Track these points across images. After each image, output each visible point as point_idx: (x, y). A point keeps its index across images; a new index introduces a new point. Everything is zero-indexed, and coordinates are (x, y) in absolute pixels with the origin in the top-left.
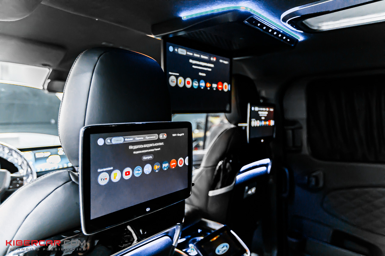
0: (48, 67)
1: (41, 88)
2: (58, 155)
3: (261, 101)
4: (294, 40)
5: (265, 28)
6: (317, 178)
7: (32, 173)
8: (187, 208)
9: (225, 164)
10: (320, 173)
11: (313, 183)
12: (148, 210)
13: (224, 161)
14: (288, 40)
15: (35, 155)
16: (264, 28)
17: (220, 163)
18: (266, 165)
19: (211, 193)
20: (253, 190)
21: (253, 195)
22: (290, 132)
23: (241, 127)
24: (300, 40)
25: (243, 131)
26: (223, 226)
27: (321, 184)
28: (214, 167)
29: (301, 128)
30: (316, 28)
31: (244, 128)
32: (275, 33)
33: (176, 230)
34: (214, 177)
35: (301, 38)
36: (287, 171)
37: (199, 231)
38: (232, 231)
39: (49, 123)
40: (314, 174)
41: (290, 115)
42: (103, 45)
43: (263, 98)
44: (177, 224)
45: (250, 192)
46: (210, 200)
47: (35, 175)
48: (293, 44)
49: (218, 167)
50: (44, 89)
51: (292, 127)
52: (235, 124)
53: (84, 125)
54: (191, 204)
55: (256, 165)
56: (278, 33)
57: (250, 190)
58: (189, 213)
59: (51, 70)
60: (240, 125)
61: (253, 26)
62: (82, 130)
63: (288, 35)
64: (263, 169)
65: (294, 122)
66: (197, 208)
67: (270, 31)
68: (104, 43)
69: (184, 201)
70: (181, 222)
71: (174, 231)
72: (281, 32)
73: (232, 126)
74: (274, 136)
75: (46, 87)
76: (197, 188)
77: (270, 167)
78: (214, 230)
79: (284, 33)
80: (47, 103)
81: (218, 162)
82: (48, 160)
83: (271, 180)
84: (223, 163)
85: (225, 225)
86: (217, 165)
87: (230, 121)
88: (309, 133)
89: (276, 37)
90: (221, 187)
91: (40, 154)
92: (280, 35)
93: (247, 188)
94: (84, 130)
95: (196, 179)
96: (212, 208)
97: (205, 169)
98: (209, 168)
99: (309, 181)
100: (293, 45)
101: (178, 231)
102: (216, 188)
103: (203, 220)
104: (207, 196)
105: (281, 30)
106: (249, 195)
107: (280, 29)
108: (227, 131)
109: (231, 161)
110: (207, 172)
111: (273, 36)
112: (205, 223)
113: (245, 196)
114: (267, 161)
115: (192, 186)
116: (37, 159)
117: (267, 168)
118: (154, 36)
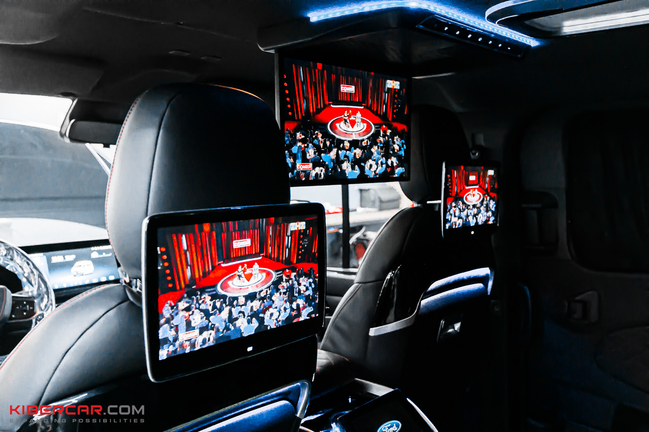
0: (72, 98)
2: (89, 259)
3: (475, 154)
5: (458, 32)
6: (585, 303)
8: (323, 358)
10: (590, 296)
11: (578, 314)
13: (397, 270)
14: (509, 48)
15: (49, 260)
16: (456, 33)
17: (390, 275)
18: (483, 280)
19: (373, 332)
20: (457, 326)
21: (456, 335)
22: (534, 214)
23: (432, 205)
24: (532, 45)
27: (593, 316)
28: (378, 283)
29: (555, 205)
32: (480, 39)
33: (301, 390)
34: (379, 301)
36: (527, 290)
37: (350, 400)
38: (409, 400)
40: (580, 298)
45: (450, 331)
46: (371, 343)
48: (519, 54)
49: (385, 283)
50: (62, 135)
51: (539, 205)
52: (420, 202)
53: (147, 214)
56: (487, 38)
57: (451, 326)
58: (328, 368)
59: (76, 101)
60: (430, 202)
61: (436, 32)
63: (507, 40)
64: (479, 286)
67: (470, 36)
70: (310, 378)
71: (297, 393)
72: (492, 35)
75: (67, 133)
77: (490, 283)
79: (498, 37)
81: (385, 274)
85: (395, 389)
86: (383, 278)
87: (410, 197)
89: (483, 45)
90: (395, 320)
91: (58, 258)
92: (490, 42)
93: (442, 323)
94: (148, 221)
96: (375, 360)
97: (361, 285)
98: (371, 285)
99: (571, 311)
100: (519, 56)
101: (304, 392)
103: (359, 380)
104: (367, 336)
105: (491, 33)
108: (405, 215)
110: (364, 290)
111: (476, 43)
112: (363, 387)
114: (484, 271)
116: (52, 267)
117: (486, 285)
118: (262, 49)
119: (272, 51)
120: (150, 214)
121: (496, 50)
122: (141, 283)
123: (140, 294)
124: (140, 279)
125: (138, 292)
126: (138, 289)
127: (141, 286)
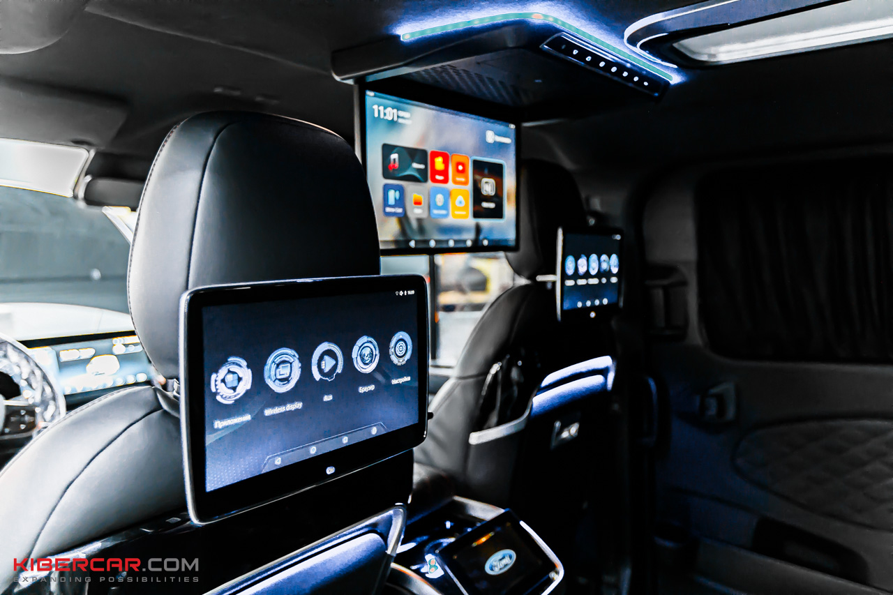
0: (86, 147)
1: (70, 194)
2: (112, 354)
3: (592, 222)
4: (659, 84)
5: (589, 59)
6: (720, 399)
7: (54, 399)
8: (419, 473)
9: (506, 371)
10: (727, 388)
11: (713, 411)
12: (330, 471)
13: (505, 361)
14: (646, 84)
15: (58, 356)
16: (587, 59)
17: (496, 368)
18: (603, 372)
19: (476, 438)
20: (574, 429)
21: (572, 440)
22: (659, 295)
23: (544, 283)
24: (672, 82)
25: (546, 293)
26: (502, 511)
27: (731, 413)
28: (481, 378)
29: (684, 283)
30: (704, 58)
31: (549, 286)
32: (614, 69)
33: (394, 519)
34: (481, 401)
35: (675, 79)
36: (652, 383)
37: (448, 525)
38: (522, 524)
39: (88, 278)
40: (715, 391)
41: (660, 254)
42: (218, 95)
43: (595, 214)
44: (397, 504)
45: (565, 435)
46: (472, 454)
47: (62, 403)
48: (657, 92)
49: (489, 378)
50: (75, 197)
51: (665, 282)
52: (528, 278)
53: (187, 288)
54: (428, 462)
55: (578, 371)
56: (621, 68)
57: (566, 429)
58: (423, 484)
59: (92, 153)
60: (540, 278)
61: (562, 56)
62: (185, 298)
63: (644, 72)
64: (597, 380)
65: (668, 270)
66: (443, 474)
67: (602, 64)
68: (218, 90)
69: (411, 453)
70: (405, 501)
71: (389, 522)
72: (628, 65)
73: (522, 281)
74: (621, 304)
75: (81, 194)
76: (439, 423)
77: (611, 376)
78: (481, 520)
79: (636, 69)
80: (83, 231)
81: (490, 367)
82: (89, 366)
83: (616, 407)
84: (501, 367)
85: (507, 510)
86: (487, 372)
87: (518, 271)
88: (702, 294)
89: (616, 78)
90: (499, 424)
91: (70, 353)
92: (625, 74)
93: (558, 424)
94: (189, 297)
95: (441, 406)
96: (478, 473)
97: (460, 381)
98: (471, 380)
99: (703, 407)
100: (656, 94)
101: (397, 520)
102: (486, 427)
103: (457, 498)
104: (467, 445)
105: (628, 62)
106: (564, 439)
107: (625, 59)
108: (511, 294)
109: (520, 363)
110: (464, 388)
111: (608, 75)
112: (462, 507)
113: (554, 444)
114: (605, 361)
115: (428, 419)
116: (62, 366)
117: (606, 378)
118: (337, 78)
119: (350, 82)
120: (192, 288)
121: (631, 85)
122: (179, 384)
123: (177, 398)
124: (178, 379)
125: (175, 397)
126: (175, 393)
127: (179, 388)
